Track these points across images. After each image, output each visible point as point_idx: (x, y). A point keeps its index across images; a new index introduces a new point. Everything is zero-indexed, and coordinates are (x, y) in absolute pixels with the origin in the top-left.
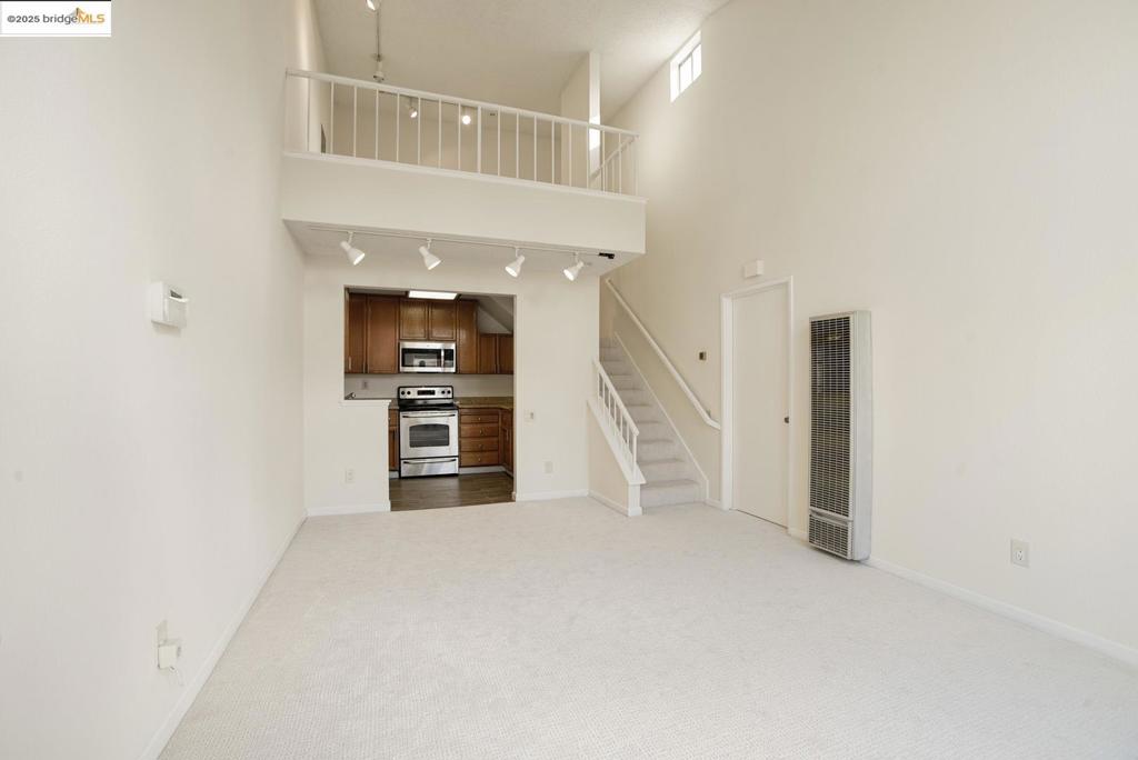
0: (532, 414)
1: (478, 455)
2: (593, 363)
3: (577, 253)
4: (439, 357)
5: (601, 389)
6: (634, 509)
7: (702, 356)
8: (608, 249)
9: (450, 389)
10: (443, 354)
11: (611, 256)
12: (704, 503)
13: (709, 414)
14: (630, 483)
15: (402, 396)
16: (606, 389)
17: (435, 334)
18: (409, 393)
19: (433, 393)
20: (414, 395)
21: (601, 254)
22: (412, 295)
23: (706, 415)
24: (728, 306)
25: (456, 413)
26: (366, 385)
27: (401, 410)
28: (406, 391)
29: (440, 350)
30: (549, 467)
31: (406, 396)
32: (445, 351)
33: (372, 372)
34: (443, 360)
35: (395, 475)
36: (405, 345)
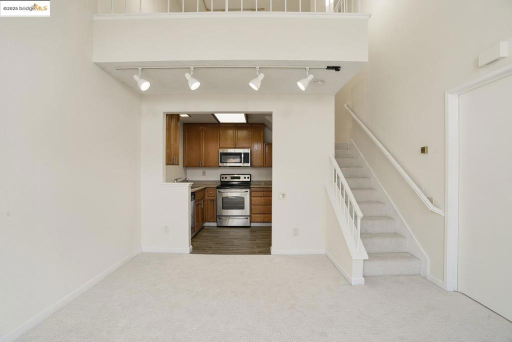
0: (284, 195)
1: (262, 216)
2: (330, 158)
3: (308, 68)
4: (241, 158)
5: (335, 178)
6: (357, 279)
7: (423, 150)
8: (334, 60)
9: (249, 176)
10: (243, 156)
11: (337, 69)
12: (425, 278)
13: (431, 201)
14: (353, 258)
15: (222, 180)
16: (338, 177)
17: (239, 145)
18: (226, 178)
19: (239, 178)
20: (229, 179)
21: (329, 68)
23: (428, 202)
24: (453, 102)
25: (248, 190)
26: (204, 174)
27: (218, 188)
28: (224, 176)
29: (241, 153)
30: (296, 232)
31: (224, 180)
32: (244, 153)
33: (204, 167)
34: (243, 159)
35: (215, 224)
36: (221, 151)
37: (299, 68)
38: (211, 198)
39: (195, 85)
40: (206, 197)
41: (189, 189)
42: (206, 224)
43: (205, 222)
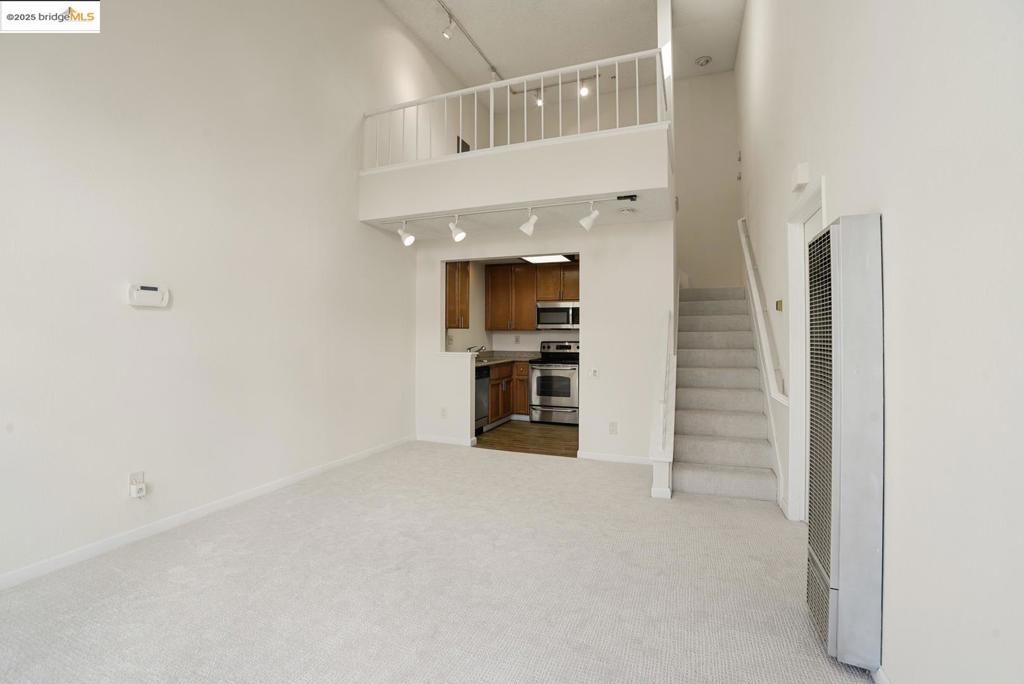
3: (591, 202)
4: (568, 316)
7: (777, 305)
10: (570, 311)
11: (633, 199)
15: (543, 350)
17: (566, 295)
18: (550, 347)
19: (569, 347)
20: (553, 349)
21: (619, 198)
22: (533, 260)
25: (576, 367)
26: (517, 340)
27: (531, 362)
28: (546, 345)
29: (568, 309)
30: (613, 428)
31: (546, 350)
32: (573, 309)
33: (516, 329)
34: (571, 318)
35: (526, 418)
36: (540, 305)
37: (581, 204)
38: (521, 377)
39: (460, 236)
40: (515, 377)
41: (471, 362)
42: (515, 417)
43: (513, 413)
